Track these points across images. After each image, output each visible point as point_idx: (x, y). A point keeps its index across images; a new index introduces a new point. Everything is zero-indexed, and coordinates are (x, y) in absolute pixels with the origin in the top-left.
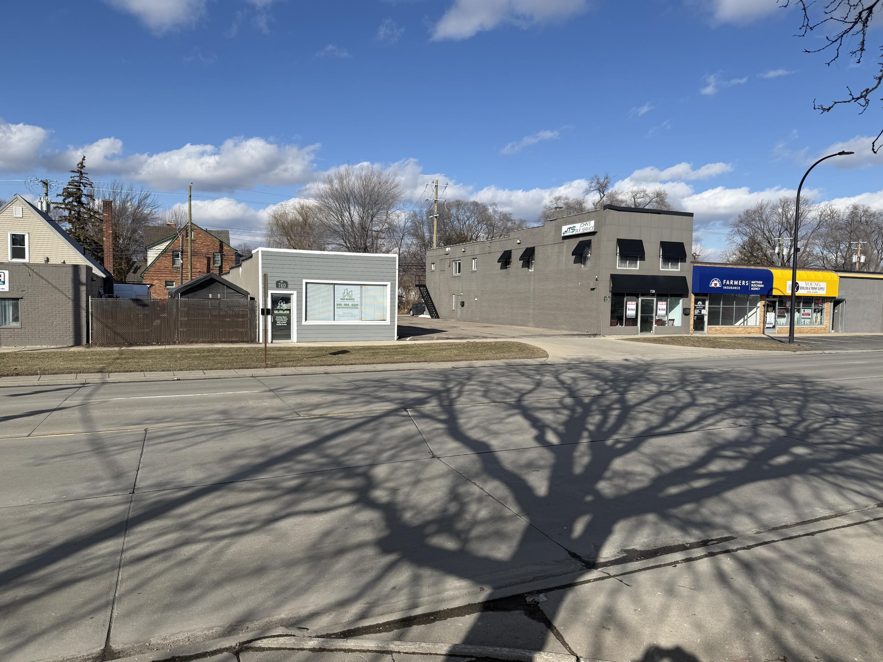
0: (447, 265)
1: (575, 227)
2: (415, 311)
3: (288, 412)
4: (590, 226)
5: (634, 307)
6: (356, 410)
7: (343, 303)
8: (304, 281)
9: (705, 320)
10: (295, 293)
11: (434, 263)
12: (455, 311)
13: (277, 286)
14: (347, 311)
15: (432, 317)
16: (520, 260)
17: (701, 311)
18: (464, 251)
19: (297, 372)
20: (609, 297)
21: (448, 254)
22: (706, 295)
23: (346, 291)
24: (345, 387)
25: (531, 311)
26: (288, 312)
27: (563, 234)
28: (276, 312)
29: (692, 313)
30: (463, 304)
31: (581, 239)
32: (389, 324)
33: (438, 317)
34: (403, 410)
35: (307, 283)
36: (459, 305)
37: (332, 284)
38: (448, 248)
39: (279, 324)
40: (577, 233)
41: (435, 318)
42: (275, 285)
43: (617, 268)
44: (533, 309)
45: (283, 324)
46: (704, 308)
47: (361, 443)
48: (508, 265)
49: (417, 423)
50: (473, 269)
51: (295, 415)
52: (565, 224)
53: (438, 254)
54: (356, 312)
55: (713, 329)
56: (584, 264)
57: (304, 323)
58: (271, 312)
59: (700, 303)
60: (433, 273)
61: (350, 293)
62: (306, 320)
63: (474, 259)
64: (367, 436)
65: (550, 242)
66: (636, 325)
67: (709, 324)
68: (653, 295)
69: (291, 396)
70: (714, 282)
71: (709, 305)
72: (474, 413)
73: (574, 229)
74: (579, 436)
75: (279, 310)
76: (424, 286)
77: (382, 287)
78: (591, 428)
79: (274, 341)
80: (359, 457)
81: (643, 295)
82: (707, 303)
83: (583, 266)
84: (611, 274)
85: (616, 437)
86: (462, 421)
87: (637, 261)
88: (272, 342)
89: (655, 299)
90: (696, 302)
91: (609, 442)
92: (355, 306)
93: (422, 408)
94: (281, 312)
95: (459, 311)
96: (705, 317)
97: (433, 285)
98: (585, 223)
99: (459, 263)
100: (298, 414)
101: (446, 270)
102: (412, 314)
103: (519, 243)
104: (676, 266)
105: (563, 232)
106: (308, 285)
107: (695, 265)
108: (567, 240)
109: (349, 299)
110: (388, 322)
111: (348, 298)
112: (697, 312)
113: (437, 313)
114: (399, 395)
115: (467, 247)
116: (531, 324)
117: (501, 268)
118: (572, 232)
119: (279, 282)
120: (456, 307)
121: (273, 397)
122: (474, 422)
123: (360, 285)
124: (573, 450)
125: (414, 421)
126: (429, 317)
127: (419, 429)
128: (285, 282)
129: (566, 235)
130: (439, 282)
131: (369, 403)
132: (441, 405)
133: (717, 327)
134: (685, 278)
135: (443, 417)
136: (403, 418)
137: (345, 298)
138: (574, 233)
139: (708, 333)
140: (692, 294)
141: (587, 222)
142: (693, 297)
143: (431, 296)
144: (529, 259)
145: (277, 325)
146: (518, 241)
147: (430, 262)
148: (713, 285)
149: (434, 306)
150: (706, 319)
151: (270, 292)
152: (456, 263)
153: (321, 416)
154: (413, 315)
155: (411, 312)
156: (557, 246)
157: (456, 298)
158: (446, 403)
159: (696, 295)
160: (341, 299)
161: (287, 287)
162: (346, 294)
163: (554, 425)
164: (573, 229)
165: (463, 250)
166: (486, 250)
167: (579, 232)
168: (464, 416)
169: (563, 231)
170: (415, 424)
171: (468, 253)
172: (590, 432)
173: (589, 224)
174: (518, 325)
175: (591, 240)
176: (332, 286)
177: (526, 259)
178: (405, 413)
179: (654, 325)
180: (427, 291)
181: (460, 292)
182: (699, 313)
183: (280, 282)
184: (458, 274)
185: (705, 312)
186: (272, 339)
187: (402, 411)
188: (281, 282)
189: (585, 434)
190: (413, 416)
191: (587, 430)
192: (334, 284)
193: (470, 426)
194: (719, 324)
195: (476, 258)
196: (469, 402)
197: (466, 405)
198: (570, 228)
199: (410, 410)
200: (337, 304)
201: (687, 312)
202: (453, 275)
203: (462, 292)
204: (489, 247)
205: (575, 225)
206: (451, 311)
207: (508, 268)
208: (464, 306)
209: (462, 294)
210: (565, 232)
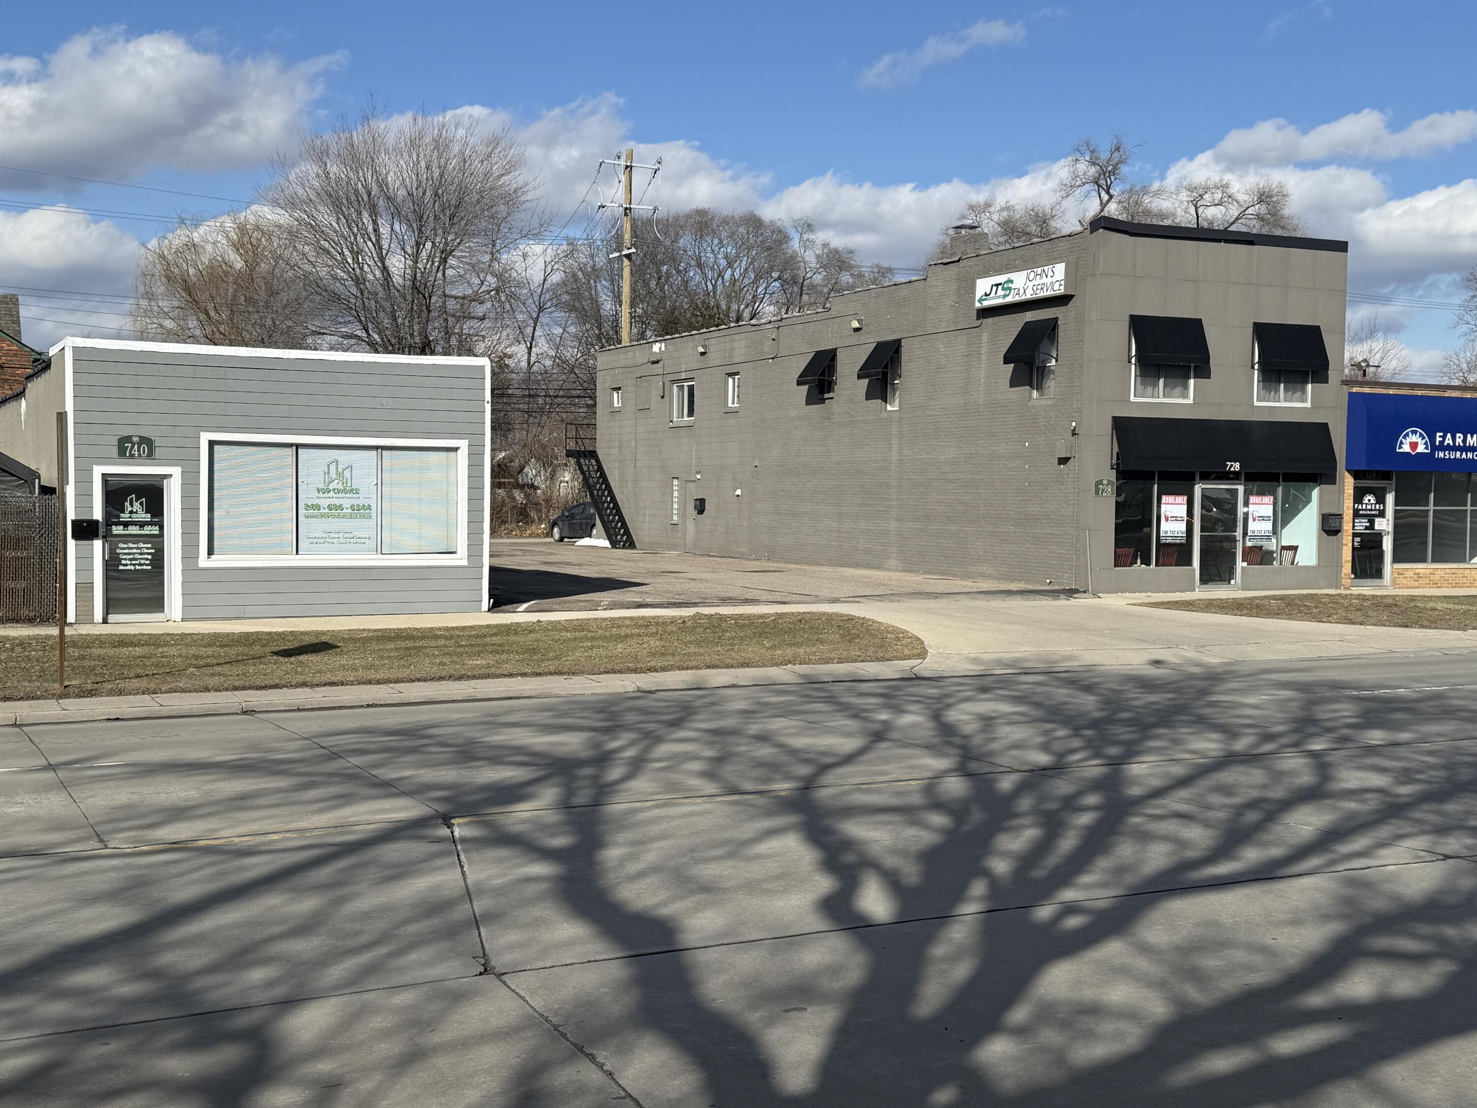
0: (656, 393)
1: (1011, 282)
2: (566, 528)
3: (72, 835)
4: (1054, 279)
5: (1182, 511)
6: (293, 826)
7: (324, 503)
8: (205, 438)
9: (1384, 548)
10: (176, 471)
11: (619, 389)
12: (680, 527)
13: (122, 452)
14: (334, 524)
15: (614, 544)
16: (860, 377)
17: (1372, 523)
18: (703, 354)
19: (156, 709)
20: (1109, 482)
21: (657, 362)
22: (1385, 475)
23: (333, 467)
24: (294, 751)
25: (893, 524)
26: (155, 530)
27: (980, 301)
28: (117, 530)
29: (1347, 526)
30: (700, 506)
31: (1030, 316)
32: (465, 563)
33: (630, 544)
34: (440, 821)
35: (212, 444)
36: (691, 511)
37: (290, 445)
38: (658, 345)
39: (127, 565)
40: (1017, 298)
41: (624, 547)
42: (115, 450)
43: (1132, 398)
44: (897, 519)
45: (140, 565)
46: (1382, 514)
47: (277, 929)
48: (828, 392)
49: (470, 862)
50: (730, 405)
51: (94, 844)
52: (985, 274)
53: (629, 362)
54: (364, 528)
55: (1411, 574)
56: (1039, 388)
57: (203, 561)
58: (102, 530)
59: (1370, 499)
60: (617, 415)
61: (347, 473)
62: (210, 552)
63: (730, 375)
64: (308, 905)
65: (944, 327)
66: (1189, 563)
67: (1396, 559)
68: (1234, 477)
69: (104, 785)
70: (1408, 440)
71: (1397, 503)
72: (655, 830)
73: (1010, 289)
74: (959, 894)
75: (126, 525)
76: (593, 454)
77: (443, 454)
78: (1000, 866)
79: (112, 618)
80: (258, 975)
81: (1206, 477)
82: (1390, 498)
83: (1035, 394)
84: (1114, 418)
85: (1069, 895)
86: (612, 854)
87: (1189, 378)
88: (105, 621)
89: (1241, 489)
90: (1358, 498)
91: (1044, 912)
92: (360, 512)
93: (500, 817)
94: (133, 530)
95: (691, 527)
96: (1385, 539)
97: (615, 451)
98: (1039, 270)
99: (691, 389)
100: (101, 841)
101: (653, 407)
102: (557, 536)
103: (857, 330)
104: (1298, 394)
105: (978, 297)
106: (216, 448)
107: (1354, 390)
108: (990, 320)
109: (345, 491)
110: (461, 559)
111: (340, 487)
112: (1361, 525)
113: (627, 533)
114: (449, 775)
115: (713, 341)
116: (893, 562)
117: (808, 403)
118: (1005, 296)
119: (128, 439)
120: (683, 515)
121: (48, 788)
122: (651, 856)
123: (376, 448)
124: (928, 938)
125: (463, 857)
126: (606, 543)
127: (469, 881)
128: (147, 441)
129: (986, 304)
130: (633, 444)
131: (345, 799)
132: (565, 805)
133: (1419, 567)
134: (1325, 426)
135: (560, 841)
136: (434, 848)
137: (331, 487)
138: (1009, 299)
139: (1394, 583)
140: (1347, 474)
141: (1046, 268)
142: (1349, 483)
143: (612, 486)
144: (885, 375)
145: (121, 567)
146: (856, 324)
147: (606, 385)
148: (1406, 448)
149: (619, 512)
150: (1387, 544)
151: (98, 471)
152: (681, 388)
153: (175, 846)
154: (561, 539)
155: (556, 530)
156: (962, 338)
157: (683, 489)
158: (583, 798)
159: (1357, 475)
160: (318, 490)
161: (150, 454)
162: (333, 475)
163: (890, 861)
164: (1006, 287)
165: (701, 350)
166: (766, 349)
167: (1024, 297)
168: (621, 837)
169: (979, 294)
170: (462, 867)
171: (714, 357)
172: (995, 884)
173: (1050, 273)
174: (857, 565)
175: (1056, 320)
176: (291, 451)
177: (877, 374)
178: (444, 832)
179: (1240, 564)
180: (600, 468)
181: (694, 471)
182: (1367, 528)
183: (130, 441)
184: (686, 418)
185: (1384, 525)
186: (107, 611)
187: (435, 826)
188: (135, 439)
189: (979, 888)
190: (464, 840)
191: (985, 873)
192: (298, 446)
193: (632, 868)
194: (1424, 560)
195: (737, 373)
196: (658, 794)
197: (637, 805)
198: (997, 285)
199: (461, 820)
200: (307, 505)
201: (1333, 524)
202: (672, 422)
203: (700, 472)
204: (773, 340)
205: (1011, 276)
206: (669, 527)
207: (826, 401)
208: (704, 511)
209: (699, 476)
210: (984, 297)
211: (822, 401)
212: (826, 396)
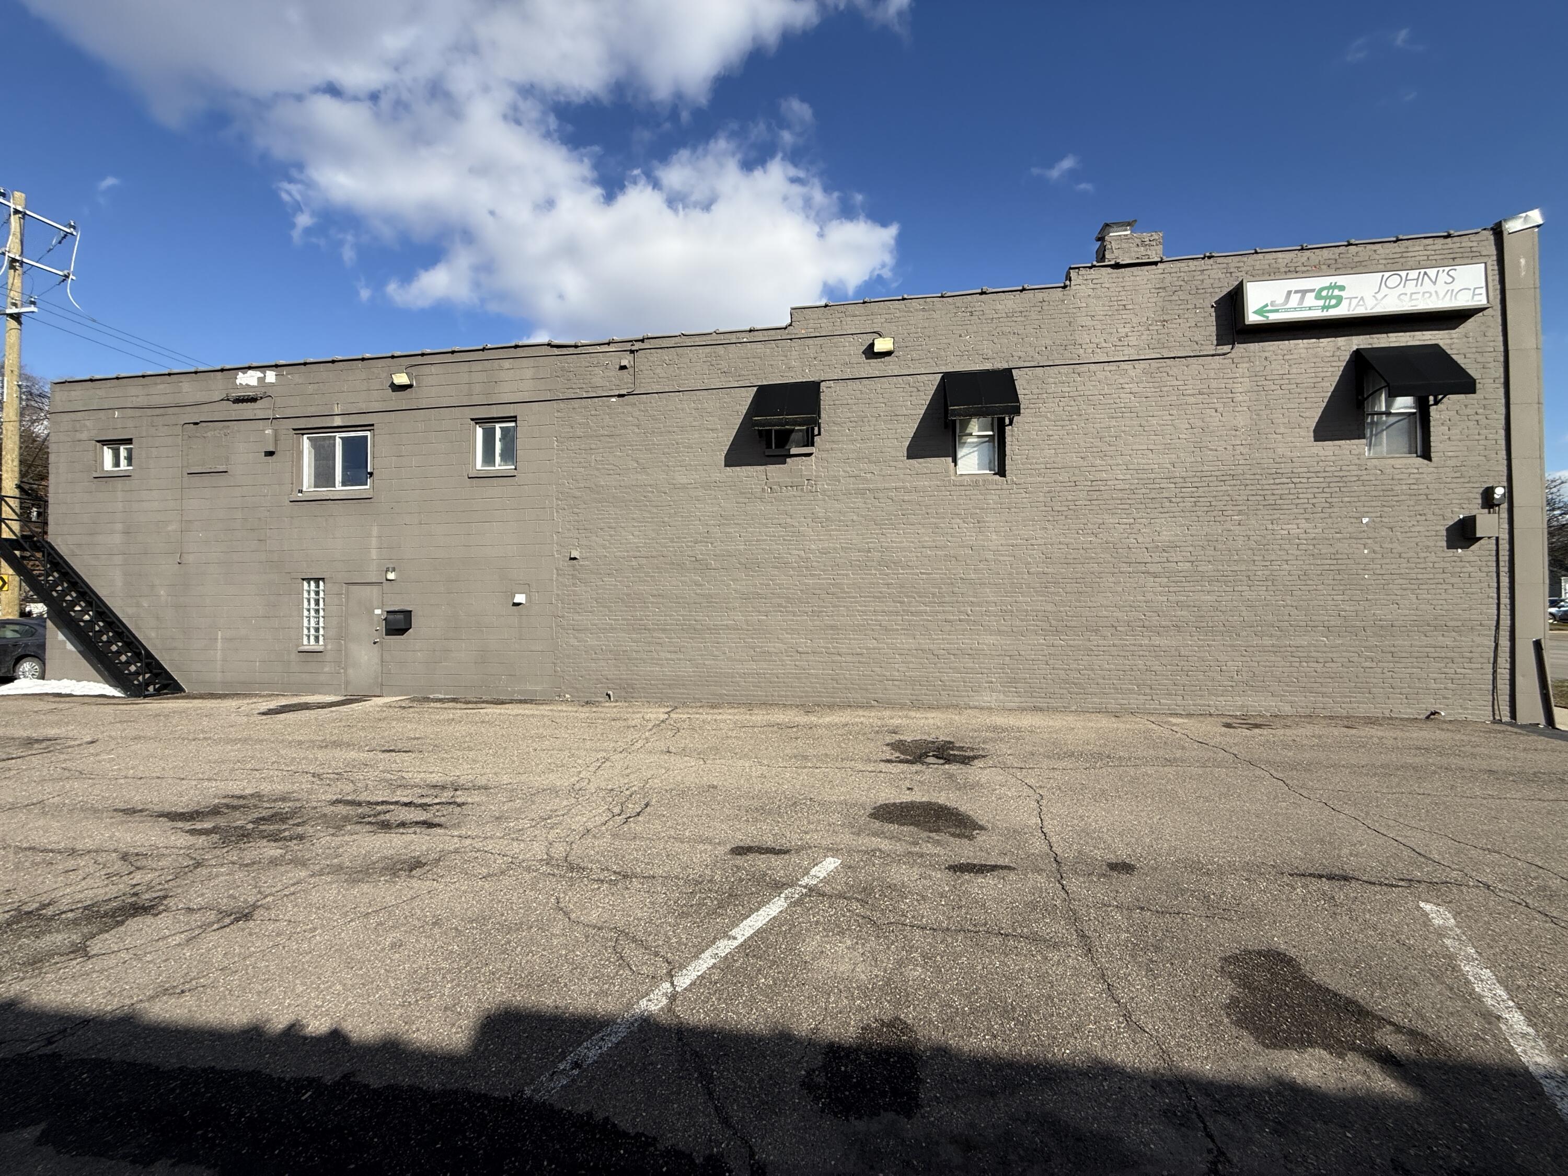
0: (248, 447)
1: (1342, 288)
4: (1450, 287)
11: (121, 442)
12: (325, 655)
18: (401, 388)
21: (253, 400)
27: (1258, 312)
30: (399, 623)
31: (1366, 341)
36: (365, 629)
38: (254, 373)
40: (1354, 312)
41: (158, 693)
48: (793, 447)
50: (481, 466)
60: (116, 485)
63: (488, 420)
65: (1128, 353)
73: (1339, 298)
95: (363, 656)
97: (113, 539)
98: (1413, 274)
99: (357, 443)
101: (238, 469)
103: (888, 354)
105: (1252, 308)
108: (1254, 347)
113: (153, 668)
115: (433, 369)
117: (729, 462)
120: (338, 635)
126: (102, 688)
129: (1271, 317)
130: (171, 528)
138: (1335, 312)
141: (1432, 272)
147: (84, 436)
152: (325, 441)
156: (1179, 369)
157: (337, 597)
164: (1330, 295)
165: (400, 381)
166: (599, 381)
167: (1370, 311)
169: (1258, 302)
171: (435, 393)
173: (1445, 279)
175: (1441, 348)
180: (60, 567)
181: (371, 567)
184: (339, 487)
195: (508, 419)
198: (1304, 292)
202: (300, 491)
203: (394, 570)
204: (623, 368)
205: (1340, 280)
206: (294, 656)
207: (788, 460)
208: (406, 630)
209: (391, 576)
210: (1269, 308)
211: (782, 458)
212: (794, 451)
